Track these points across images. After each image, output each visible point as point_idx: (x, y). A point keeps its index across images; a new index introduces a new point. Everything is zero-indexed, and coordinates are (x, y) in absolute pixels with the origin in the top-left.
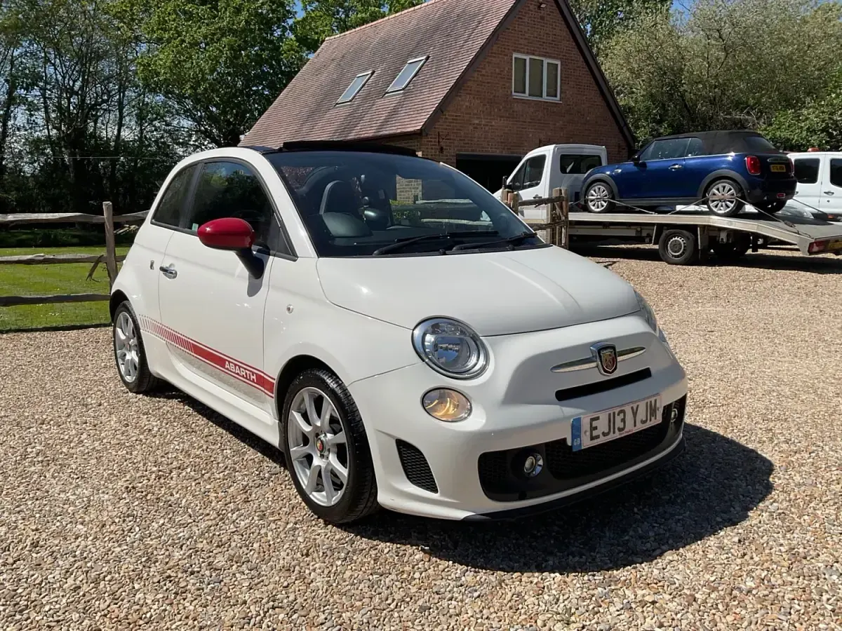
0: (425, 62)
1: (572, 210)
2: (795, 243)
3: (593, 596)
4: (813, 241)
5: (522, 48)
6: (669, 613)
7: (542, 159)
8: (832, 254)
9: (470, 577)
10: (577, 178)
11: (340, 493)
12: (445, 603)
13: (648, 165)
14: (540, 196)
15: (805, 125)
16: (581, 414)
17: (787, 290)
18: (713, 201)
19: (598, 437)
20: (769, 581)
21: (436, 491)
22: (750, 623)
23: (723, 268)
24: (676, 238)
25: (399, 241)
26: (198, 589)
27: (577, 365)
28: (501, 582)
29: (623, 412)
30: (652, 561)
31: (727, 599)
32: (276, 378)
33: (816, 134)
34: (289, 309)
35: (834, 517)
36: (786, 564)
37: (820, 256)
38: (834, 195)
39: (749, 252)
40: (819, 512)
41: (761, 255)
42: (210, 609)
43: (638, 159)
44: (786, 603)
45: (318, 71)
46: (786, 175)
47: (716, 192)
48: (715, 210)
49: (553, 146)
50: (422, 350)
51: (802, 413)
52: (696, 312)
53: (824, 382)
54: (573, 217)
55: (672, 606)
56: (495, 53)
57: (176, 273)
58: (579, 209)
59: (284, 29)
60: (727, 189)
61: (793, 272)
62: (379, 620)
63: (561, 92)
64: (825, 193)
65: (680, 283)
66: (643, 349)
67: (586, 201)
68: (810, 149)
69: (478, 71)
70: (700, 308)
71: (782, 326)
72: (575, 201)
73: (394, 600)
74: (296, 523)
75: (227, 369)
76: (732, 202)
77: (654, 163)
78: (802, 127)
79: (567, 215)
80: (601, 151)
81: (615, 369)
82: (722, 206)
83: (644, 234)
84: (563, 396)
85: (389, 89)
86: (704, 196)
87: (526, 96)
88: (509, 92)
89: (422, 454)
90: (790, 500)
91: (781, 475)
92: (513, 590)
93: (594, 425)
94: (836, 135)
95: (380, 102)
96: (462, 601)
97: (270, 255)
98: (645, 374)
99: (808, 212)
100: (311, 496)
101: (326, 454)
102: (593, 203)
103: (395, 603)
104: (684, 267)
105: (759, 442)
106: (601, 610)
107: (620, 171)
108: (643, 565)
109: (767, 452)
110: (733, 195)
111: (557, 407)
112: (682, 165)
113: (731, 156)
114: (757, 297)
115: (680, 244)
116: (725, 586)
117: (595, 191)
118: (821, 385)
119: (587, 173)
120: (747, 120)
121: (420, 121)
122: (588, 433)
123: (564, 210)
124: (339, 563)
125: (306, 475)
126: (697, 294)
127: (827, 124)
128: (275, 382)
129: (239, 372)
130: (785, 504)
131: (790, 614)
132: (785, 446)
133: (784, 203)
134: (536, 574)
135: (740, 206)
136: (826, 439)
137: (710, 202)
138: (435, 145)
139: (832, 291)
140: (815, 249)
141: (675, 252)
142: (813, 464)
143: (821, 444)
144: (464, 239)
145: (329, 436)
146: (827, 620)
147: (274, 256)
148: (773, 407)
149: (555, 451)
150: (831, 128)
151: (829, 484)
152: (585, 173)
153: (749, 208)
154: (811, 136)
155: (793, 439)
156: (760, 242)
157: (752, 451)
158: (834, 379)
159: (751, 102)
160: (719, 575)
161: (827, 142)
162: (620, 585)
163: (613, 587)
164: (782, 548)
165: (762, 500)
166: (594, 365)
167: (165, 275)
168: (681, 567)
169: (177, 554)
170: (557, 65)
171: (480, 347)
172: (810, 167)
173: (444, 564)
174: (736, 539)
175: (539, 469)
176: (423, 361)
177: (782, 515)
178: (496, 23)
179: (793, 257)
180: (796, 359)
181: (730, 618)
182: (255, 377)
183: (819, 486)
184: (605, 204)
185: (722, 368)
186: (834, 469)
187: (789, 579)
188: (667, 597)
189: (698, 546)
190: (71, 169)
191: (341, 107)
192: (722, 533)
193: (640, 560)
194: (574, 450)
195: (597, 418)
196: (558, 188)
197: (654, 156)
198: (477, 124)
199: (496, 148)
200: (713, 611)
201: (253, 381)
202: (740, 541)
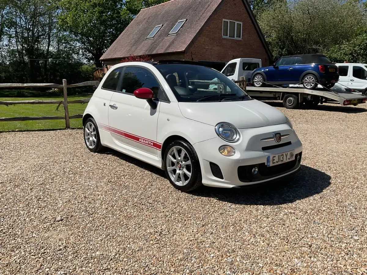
0: (185, 22)
1: (247, 86)
2: (338, 100)
3: (275, 211)
4: (345, 100)
5: (226, 17)
6: (299, 216)
7: (235, 64)
8: (352, 105)
9: (233, 206)
10: (249, 72)
11: (187, 182)
12: (227, 213)
13: (279, 67)
14: (234, 79)
15: (343, 52)
16: (270, 155)
17: (335, 119)
18: (305, 83)
19: (275, 163)
20: (330, 208)
21: (223, 179)
22: (325, 218)
23: (309, 110)
24: (290, 98)
25: (204, 97)
26: (147, 208)
27: (269, 139)
28: (244, 207)
29: (283, 155)
30: (292, 203)
31: (317, 212)
32: (162, 143)
33: (347, 55)
34: (168, 120)
35: (351, 191)
36: (336, 204)
37: (348, 106)
38: (354, 81)
39: (319, 104)
40: (346, 190)
41: (324, 105)
42: (153, 213)
43: (275, 65)
44: (336, 213)
45: (138, 24)
46: (335, 73)
47: (307, 79)
48: (306, 87)
49: (240, 59)
50: (219, 133)
51: (341, 161)
52: (300, 127)
53: (349, 152)
54: (248, 88)
55: (300, 214)
56: (215, 19)
57: (117, 107)
58: (250, 85)
59: (122, 5)
60: (311, 78)
61: (337, 112)
62: (208, 216)
63: (242, 36)
64: (350, 80)
65: (292, 116)
66: (289, 135)
67: (253, 82)
68: (345, 62)
69: (208, 26)
70: (301, 126)
71: (333, 132)
72: (248, 82)
73: (211, 212)
74: (171, 192)
75: (140, 141)
76: (313, 84)
77: (282, 67)
78: (341, 52)
79: (246, 87)
80: (259, 61)
81: (280, 141)
82: (309, 85)
83: (277, 96)
84: (264, 149)
85: (170, 33)
86: (302, 81)
87: (228, 37)
88: (221, 36)
89: (219, 167)
90: (337, 187)
91: (333, 180)
92: (249, 210)
93: (274, 159)
94: (356, 56)
95: (166, 38)
96: (233, 212)
97: (159, 101)
98: (289, 143)
99: (343, 88)
100: (175, 183)
101: (182, 168)
102: (256, 83)
103: (212, 212)
104: (293, 110)
105: (326, 170)
106: (278, 215)
107: (267, 70)
108: (289, 204)
109: (328, 173)
110: (314, 80)
111: (263, 152)
112: (293, 68)
113: (313, 65)
114: (323, 122)
115: (292, 100)
116: (316, 209)
117: (257, 78)
118: (348, 152)
119: (254, 71)
120: (319, 49)
121: (184, 47)
122: (272, 161)
123: (244, 85)
124: (190, 202)
125: (173, 177)
126: (299, 120)
127: (352, 51)
128: (162, 145)
129: (145, 142)
130: (335, 188)
131: (337, 216)
132: (335, 172)
133: (334, 84)
134: (255, 206)
135: (316, 85)
136: (349, 169)
137: (304, 83)
138: (190, 57)
139: (352, 120)
140: (346, 103)
141: (290, 104)
142: (344, 177)
143: (347, 171)
144: (225, 97)
145: (183, 162)
146: (349, 218)
147: (161, 101)
148: (330, 159)
149: (261, 166)
150: (354, 53)
151: (350, 182)
152: (253, 70)
153: (320, 86)
154: (345, 56)
155: (337, 169)
156: (324, 100)
157: (323, 173)
158: (353, 151)
159: (321, 41)
160: (314, 206)
161: (352, 59)
162: (283, 209)
163: (281, 209)
164: (334, 200)
165: (328, 186)
166: (274, 139)
167: (112, 108)
168: (302, 204)
169: (136, 200)
170: (241, 24)
171: (237, 132)
172: (345, 69)
173: (224, 203)
174: (319, 197)
175: (256, 172)
176: (219, 136)
177: (334, 191)
178: (216, 6)
179: (337, 107)
180: (338, 144)
181: (318, 217)
182: (152, 144)
183: (347, 183)
184: (261, 83)
185: (311, 147)
186: (352, 178)
187: (337, 207)
188: (298, 212)
189: (307, 199)
190: (29, 64)
191: (149, 40)
192: (314, 196)
193: (288, 202)
194: (268, 166)
195: (275, 157)
196: (242, 77)
197: (282, 64)
198: (208, 49)
199: (215, 59)
200: (313, 215)
201: (152, 145)
202: (320, 198)
